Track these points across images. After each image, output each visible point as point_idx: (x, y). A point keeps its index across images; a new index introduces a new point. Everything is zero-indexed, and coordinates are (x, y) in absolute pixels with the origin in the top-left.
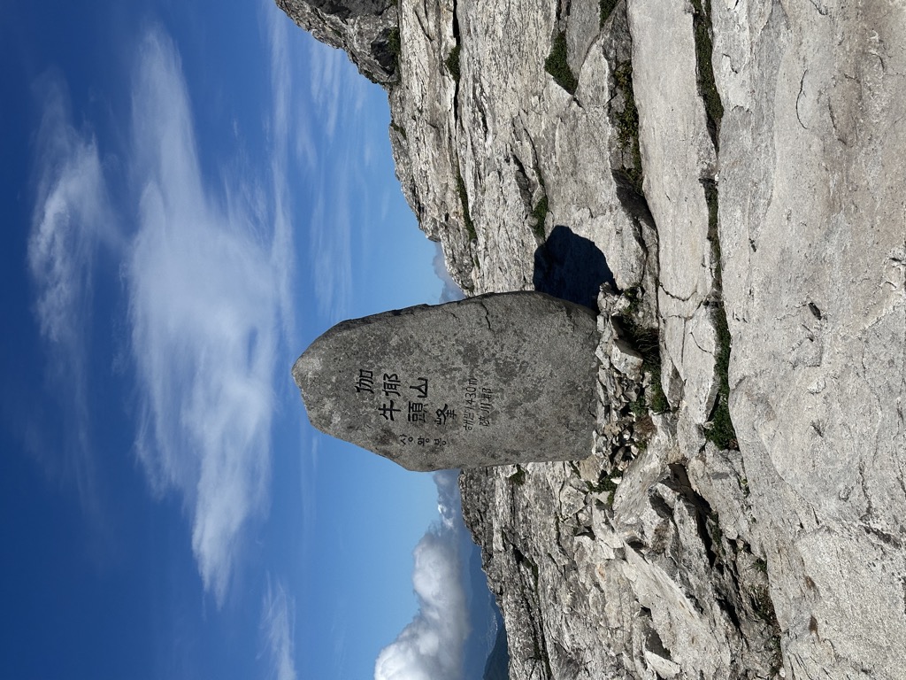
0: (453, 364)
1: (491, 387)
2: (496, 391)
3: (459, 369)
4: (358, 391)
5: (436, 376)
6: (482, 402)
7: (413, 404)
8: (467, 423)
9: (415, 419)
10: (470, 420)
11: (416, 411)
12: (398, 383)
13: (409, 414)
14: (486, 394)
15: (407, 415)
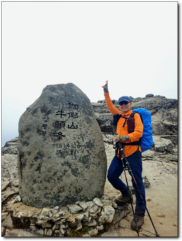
0: (85, 138)
1: (77, 154)
2: (75, 156)
3: (83, 141)
4: (69, 103)
5: (79, 132)
6: (69, 151)
7: (65, 123)
8: (56, 145)
9: (56, 124)
10: (58, 146)
11: (61, 124)
12: (74, 118)
13: (59, 121)
14: (73, 152)
15: (59, 120)
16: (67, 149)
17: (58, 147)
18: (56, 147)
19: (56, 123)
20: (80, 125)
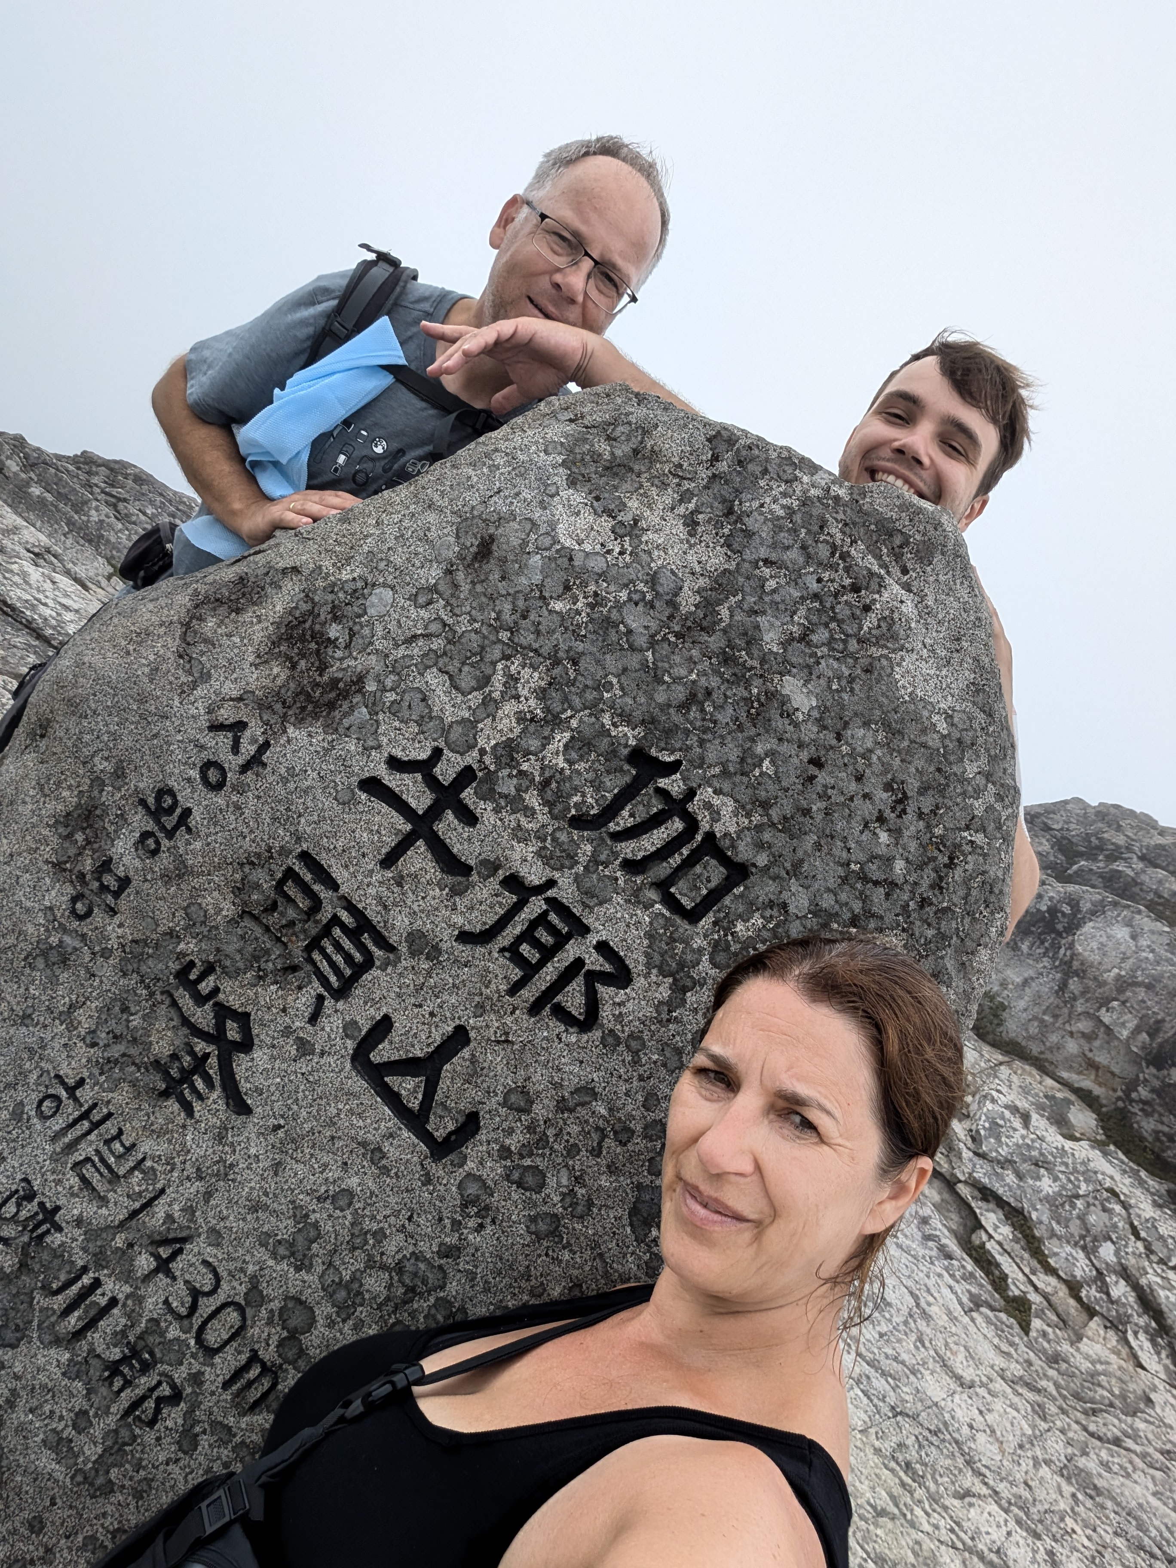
2: (117, 1451)
4: (638, 756)
6: (116, 1319)
7: (369, 963)
8: (85, 1116)
9: (291, 889)
10: (86, 1150)
11: (326, 931)
12: (529, 994)
13: (333, 885)
14: (145, 1382)
15: (338, 873)
16: (127, 1276)
17: (79, 1156)
18: (54, 1138)
19: (290, 873)
20: (514, 1142)
